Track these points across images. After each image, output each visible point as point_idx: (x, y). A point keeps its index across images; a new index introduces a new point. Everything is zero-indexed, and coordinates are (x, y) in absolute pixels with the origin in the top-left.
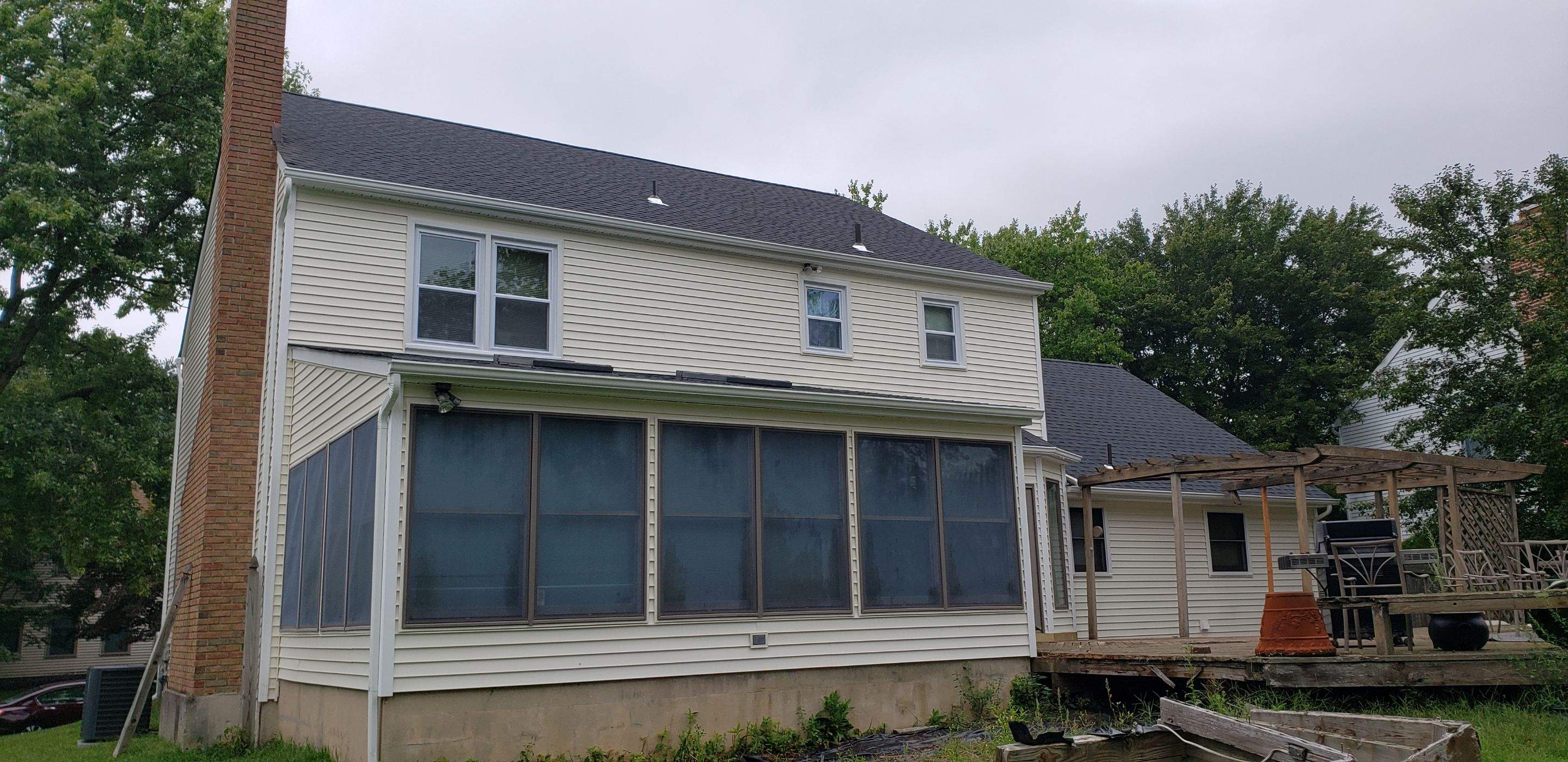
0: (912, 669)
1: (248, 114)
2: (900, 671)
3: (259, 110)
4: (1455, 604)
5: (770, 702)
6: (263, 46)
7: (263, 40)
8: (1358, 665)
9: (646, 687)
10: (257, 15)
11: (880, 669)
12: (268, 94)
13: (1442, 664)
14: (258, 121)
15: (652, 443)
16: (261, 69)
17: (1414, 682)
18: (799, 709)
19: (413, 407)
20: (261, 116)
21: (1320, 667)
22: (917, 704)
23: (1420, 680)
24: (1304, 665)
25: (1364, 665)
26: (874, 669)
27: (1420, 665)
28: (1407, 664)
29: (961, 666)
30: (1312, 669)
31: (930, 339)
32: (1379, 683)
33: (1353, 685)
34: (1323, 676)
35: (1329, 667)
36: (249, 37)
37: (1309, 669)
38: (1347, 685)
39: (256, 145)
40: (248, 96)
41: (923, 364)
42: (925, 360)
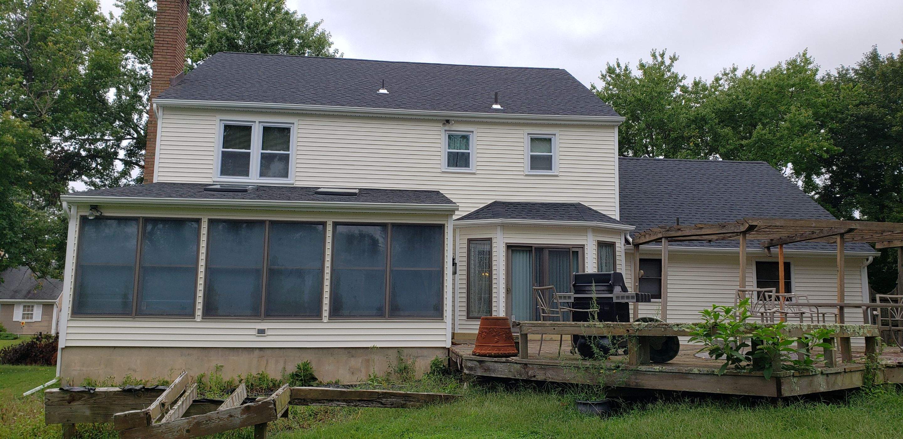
0: (362, 351)
1: (159, 73)
2: (353, 352)
3: (164, 71)
4: (554, 329)
5: (267, 363)
6: (167, 40)
7: (167, 37)
8: (505, 364)
9: (195, 352)
10: (164, 25)
11: (339, 350)
12: (169, 62)
13: (546, 367)
14: (163, 76)
15: (204, 230)
16: (165, 51)
17: (531, 377)
18: (284, 368)
19: (81, 216)
20: (165, 74)
21: (487, 363)
22: (363, 370)
23: (534, 376)
24: (481, 362)
25: (508, 364)
26: (336, 349)
27: (535, 367)
28: (528, 365)
29: (396, 350)
30: (484, 364)
31: (533, 158)
32: (514, 376)
33: (502, 376)
34: (488, 370)
35: (492, 364)
36: (161, 36)
37: (482, 365)
38: (499, 376)
39: (163, 88)
40: (159, 65)
41: (527, 173)
42: (528, 171)
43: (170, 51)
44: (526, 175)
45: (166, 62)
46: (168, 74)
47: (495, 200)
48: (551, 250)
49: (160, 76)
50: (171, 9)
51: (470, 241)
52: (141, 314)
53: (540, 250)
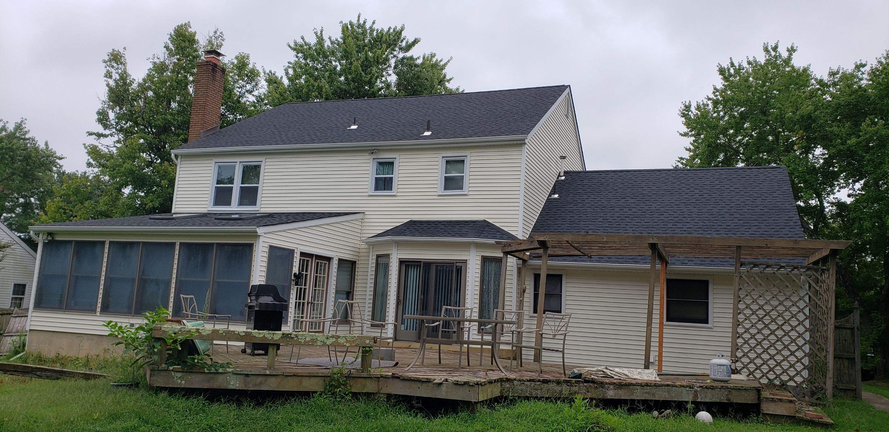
6: (200, 103)
14: (196, 131)
15: (106, 250)
40: (194, 122)
41: (439, 194)
42: (441, 191)
43: (201, 111)
44: (439, 196)
45: (198, 120)
46: (199, 129)
47: (410, 219)
48: (437, 264)
49: (194, 131)
50: (204, 79)
51: (378, 256)
52: (71, 309)
53: (427, 265)
